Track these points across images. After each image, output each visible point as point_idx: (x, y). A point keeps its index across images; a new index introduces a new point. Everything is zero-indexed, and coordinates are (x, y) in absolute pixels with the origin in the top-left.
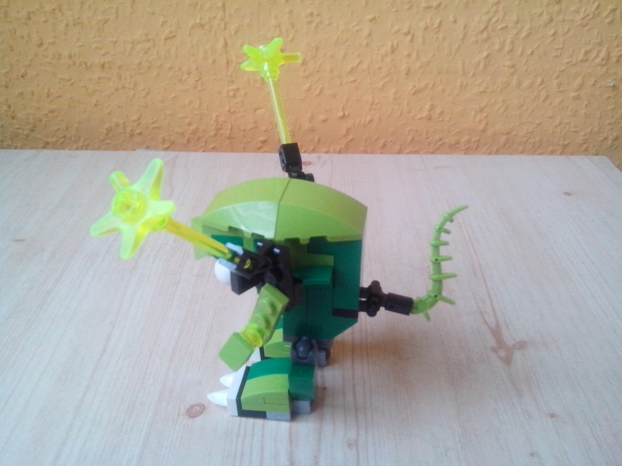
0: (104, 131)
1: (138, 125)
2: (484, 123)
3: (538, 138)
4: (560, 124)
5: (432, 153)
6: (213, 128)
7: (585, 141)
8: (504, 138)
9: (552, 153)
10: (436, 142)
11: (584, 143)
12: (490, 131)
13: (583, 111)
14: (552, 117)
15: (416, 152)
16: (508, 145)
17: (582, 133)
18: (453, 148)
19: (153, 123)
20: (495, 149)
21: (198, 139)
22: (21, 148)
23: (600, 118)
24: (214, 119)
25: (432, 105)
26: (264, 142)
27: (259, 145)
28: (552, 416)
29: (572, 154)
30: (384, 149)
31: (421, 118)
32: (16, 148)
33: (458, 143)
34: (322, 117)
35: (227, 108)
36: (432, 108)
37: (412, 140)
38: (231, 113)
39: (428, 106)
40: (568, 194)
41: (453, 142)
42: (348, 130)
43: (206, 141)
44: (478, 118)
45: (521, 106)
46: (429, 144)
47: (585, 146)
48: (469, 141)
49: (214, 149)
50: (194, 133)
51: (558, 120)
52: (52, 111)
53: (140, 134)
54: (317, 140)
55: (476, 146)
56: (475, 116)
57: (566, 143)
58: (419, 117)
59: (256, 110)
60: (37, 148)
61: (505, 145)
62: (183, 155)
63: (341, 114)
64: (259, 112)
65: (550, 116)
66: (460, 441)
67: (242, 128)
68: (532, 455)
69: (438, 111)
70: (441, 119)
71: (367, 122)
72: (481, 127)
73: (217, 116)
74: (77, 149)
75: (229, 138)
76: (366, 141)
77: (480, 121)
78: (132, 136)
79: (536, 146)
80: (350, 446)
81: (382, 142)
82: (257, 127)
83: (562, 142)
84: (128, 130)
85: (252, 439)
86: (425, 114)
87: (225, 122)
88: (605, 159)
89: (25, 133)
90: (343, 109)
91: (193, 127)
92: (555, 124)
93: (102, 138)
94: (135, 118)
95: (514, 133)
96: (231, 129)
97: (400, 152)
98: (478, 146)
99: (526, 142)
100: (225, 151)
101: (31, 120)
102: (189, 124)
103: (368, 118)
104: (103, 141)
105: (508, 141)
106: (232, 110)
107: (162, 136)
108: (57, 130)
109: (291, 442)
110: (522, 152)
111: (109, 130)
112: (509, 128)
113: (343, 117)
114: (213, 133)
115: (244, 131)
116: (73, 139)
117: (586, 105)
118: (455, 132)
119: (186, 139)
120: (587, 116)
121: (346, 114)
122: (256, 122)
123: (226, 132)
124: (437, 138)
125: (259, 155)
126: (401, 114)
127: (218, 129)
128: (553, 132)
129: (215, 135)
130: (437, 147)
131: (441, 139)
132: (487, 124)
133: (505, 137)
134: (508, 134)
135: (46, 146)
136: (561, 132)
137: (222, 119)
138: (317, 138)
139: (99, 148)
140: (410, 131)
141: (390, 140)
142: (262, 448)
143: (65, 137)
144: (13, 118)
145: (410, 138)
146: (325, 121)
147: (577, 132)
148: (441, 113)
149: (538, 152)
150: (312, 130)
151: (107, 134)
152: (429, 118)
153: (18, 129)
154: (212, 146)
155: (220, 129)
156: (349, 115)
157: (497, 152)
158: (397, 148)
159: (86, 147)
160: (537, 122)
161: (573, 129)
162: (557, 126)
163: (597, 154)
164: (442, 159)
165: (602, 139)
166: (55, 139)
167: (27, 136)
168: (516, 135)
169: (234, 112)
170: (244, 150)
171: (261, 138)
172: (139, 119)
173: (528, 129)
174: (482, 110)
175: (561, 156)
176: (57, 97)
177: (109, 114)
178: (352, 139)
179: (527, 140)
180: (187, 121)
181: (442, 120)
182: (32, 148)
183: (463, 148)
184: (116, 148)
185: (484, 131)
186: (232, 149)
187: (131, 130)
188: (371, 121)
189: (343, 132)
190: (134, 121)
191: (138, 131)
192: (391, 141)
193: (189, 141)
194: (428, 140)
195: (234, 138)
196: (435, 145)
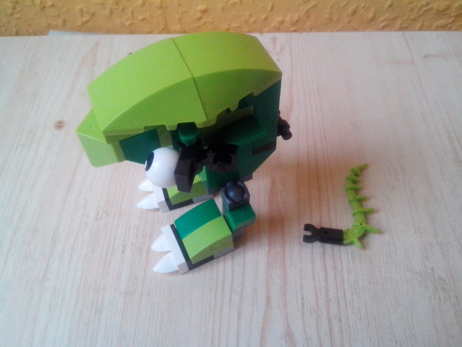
10: (422, 6)
21: (123, 10)
26: (204, 12)
27: (199, 15)
33: (448, 8)
37: (390, 6)
41: (442, 8)
43: (132, 13)
46: (412, 9)
53: (53, 6)
54: (270, 8)
75: (161, 7)
76: (331, 8)
78: (43, 8)
81: (353, 7)
93: (9, 12)
104: (11, 15)
107: (78, 7)
119: (108, 11)
130: (421, 13)
131: (428, 4)
138: (270, 5)
141: (363, 5)
151: (14, 8)
171: (200, 7)
178: (315, 6)
183: (452, 14)
187: (41, 3)
191: (49, 3)
192: (364, 7)
193: (112, 13)
194: (410, 6)
195: (167, 8)
196: (419, 11)
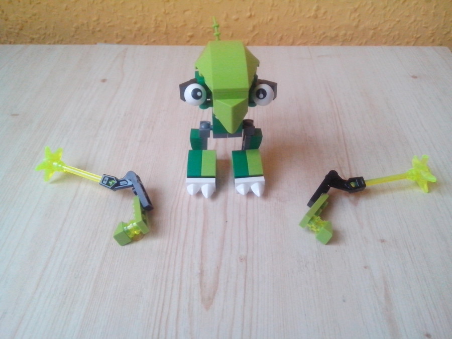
0: (73, 29)
1: (98, 24)
2: (357, 20)
3: (397, 32)
4: (415, 21)
5: (318, 44)
6: (153, 26)
7: (433, 34)
8: (371, 32)
9: (408, 44)
10: (321, 35)
11: (431, 37)
12: (362, 27)
13: (432, 11)
14: (408, 16)
15: (305, 44)
16: (374, 38)
17: (431, 28)
18: (333, 40)
19: (108, 23)
20: (364, 41)
21: (142, 34)
22: (15, 43)
23: (445, 17)
24: (154, 18)
25: (318, 6)
26: (191, 37)
27: (188, 39)
28: (383, 241)
29: (423, 44)
30: (281, 42)
31: (309, 17)
32: (10, 43)
33: (337, 36)
34: (234, 17)
35: (163, 10)
36: (318, 9)
37: (302, 34)
38: (166, 14)
39: (315, 8)
40: (415, 77)
41: (333, 36)
42: (254, 27)
43: (148, 36)
44: (352, 17)
45: (385, 7)
46: (316, 37)
47: (432, 38)
48: (345, 35)
49: (155, 43)
50: (139, 29)
51: (413, 19)
52: (35, 15)
53: (100, 31)
54: (230, 35)
55: (350, 38)
56: (350, 15)
57: (418, 36)
58: (307, 16)
59: (184, 11)
60: (26, 43)
61: (372, 37)
62: (131, 48)
63: (248, 14)
64: (187, 13)
65: (407, 15)
66: (317, 257)
67: (175, 26)
68: (365, 267)
69: (322, 11)
70: (324, 18)
71: (268, 20)
72: (355, 24)
73: (156, 17)
74: (54, 43)
75: (166, 33)
76: (267, 35)
77: (354, 19)
78: (93, 32)
79: (395, 39)
80: (241, 260)
81: (280, 35)
82: (186, 25)
83: (415, 36)
84: (91, 28)
85: (176, 255)
86: (312, 13)
87: (161, 21)
88: (446, 48)
89: (16, 31)
90: (250, 10)
91: (138, 25)
92: (410, 22)
93: (72, 34)
94: (95, 18)
95: (379, 29)
96: (167, 27)
97: (293, 44)
98: (352, 39)
99: (388, 35)
100: (162, 44)
101: (20, 22)
102: (135, 23)
103: (270, 18)
104: (73, 36)
105: (374, 34)
106: (167, 12)
107: (115, 32)
108: (39, 29)
109: (202, 257)
110: (385, 43)
111: (77, 28)
112: (376, 25)
113: (250, 16)
114: (153, 30)
115: (176, 28)
116: (51, 35)
117: (435, 7)
118: (335, 28)
119: (133, 35)
120: (435, 15)
121: (253, 14)
122: (185, 21)
123: (163, 29)
124: (321, 32)
125: (188, 47)
126: (295, 13)
127: (157, 27)
128: (409, 28)
129: (155, 32)
131: (324, 33)
132: (359, 21)
133: (373, 31)
134: (374, 29)
135: (32, 41)
136: (415, 28)
137: (159, 19)
138: (231, 33)
139: (70, 43)
140: (301, 27)
141: (285, 34)
142: (182, 262)
143: (45, 34)
144: (6, 20)
145: (301, 32)
146: (237, 20)
147: (426, 27)
148: (325, 13)
149: (397, 43)
150: (228, 27)
151: (76, 32)
152: (316, 17)
153: (10, 28)
154: (153, 40)
155: (158, 27)
156: (254, 16)
157: (366, 44)
158: (291, 40)
159: (61, 42)
160: (398, 19)
161: (424, 26)
162: (411, 23)
163: (441, 45)
164: (324, 50)
165: (445, 33)
166: (38, 36)
167: (18, 33)
168: (381, 30)
169: (168, 14)
170: (177, 43)
171: (190, 34)
172: (98, 20)
173: (390, 25)
174: (356, 10)
175: (413, 47)
176: (37, 4)
177: (76, 16)
178: (258, 34)
179: (390, 33)
180: (134, 21)
181: (326, 19)
182: (21, 43)
183: (341, 40)
184: (83, 42)
185: (357, 26)
186: (167, 43)
187: (93, 28)
188: (271, 20)
189: (250, 28)
190: (94, 21)
191: (98, 29)
192: (287, 35)
193: (135, 36)
194: (314, 34)
195: (169, 34)
196: (320, 38)
